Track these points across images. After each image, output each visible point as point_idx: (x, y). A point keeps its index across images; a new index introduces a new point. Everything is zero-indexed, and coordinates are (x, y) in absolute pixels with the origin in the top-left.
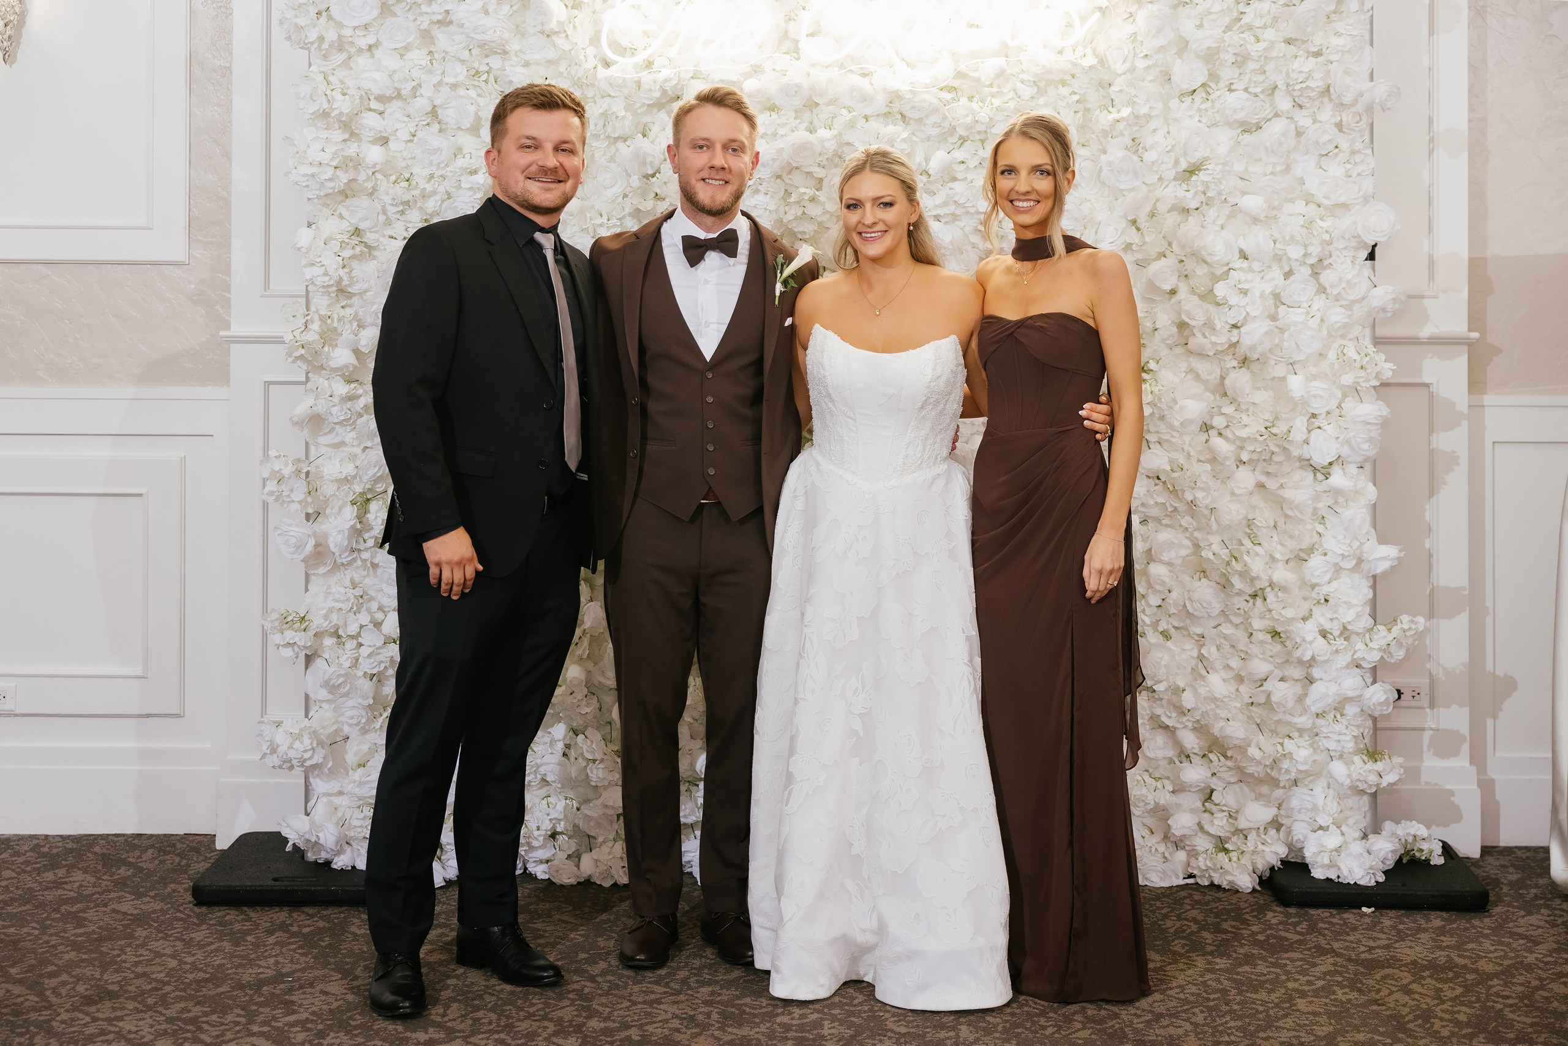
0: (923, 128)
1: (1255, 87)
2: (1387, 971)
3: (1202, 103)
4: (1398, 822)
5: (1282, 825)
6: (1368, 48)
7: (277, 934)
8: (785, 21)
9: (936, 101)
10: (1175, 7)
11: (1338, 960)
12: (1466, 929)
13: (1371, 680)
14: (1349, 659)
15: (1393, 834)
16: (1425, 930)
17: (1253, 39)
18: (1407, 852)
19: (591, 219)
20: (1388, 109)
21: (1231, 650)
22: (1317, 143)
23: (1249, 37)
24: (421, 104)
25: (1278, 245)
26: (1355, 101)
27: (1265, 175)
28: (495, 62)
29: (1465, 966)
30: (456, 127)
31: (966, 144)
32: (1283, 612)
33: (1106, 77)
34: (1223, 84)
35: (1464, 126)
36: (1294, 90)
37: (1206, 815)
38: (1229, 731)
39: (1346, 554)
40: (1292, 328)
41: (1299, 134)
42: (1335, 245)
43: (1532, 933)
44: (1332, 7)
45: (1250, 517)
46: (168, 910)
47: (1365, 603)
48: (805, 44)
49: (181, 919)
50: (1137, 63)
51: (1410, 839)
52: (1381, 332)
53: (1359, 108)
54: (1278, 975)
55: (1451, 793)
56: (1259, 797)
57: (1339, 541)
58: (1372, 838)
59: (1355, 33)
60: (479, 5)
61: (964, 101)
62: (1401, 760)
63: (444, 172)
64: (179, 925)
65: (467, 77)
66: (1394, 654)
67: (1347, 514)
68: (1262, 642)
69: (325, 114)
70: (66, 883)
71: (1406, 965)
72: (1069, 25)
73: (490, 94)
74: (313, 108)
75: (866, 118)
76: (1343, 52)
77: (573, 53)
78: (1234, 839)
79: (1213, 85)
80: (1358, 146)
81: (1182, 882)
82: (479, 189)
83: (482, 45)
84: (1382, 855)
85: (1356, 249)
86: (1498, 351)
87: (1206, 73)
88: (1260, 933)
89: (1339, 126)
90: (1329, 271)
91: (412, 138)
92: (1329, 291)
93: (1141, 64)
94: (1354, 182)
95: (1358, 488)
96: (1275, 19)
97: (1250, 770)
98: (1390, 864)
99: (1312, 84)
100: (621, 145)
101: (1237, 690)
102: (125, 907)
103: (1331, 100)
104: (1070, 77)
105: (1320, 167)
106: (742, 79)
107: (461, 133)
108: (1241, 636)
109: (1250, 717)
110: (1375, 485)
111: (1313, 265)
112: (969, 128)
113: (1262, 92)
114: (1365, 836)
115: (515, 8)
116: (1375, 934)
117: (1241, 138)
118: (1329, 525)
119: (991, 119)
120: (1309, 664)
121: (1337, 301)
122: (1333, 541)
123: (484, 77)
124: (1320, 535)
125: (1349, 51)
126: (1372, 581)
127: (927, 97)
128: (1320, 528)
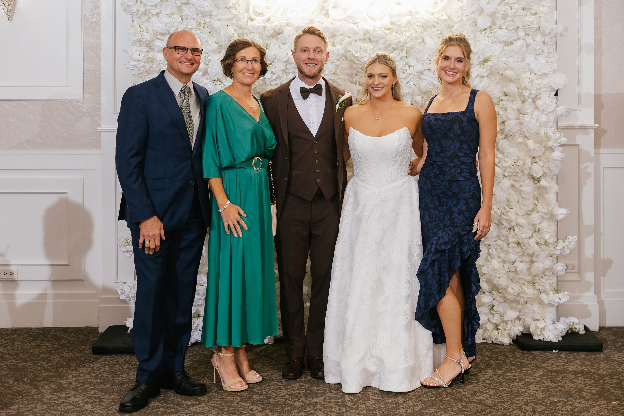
0: (378, 44)
1: (510, 27)
2: (564, 374)
3: (489, 34)
4: (566, 317)
5: (521, 319)
6: (555, 12)
7: (127, 365)
8: (323, 2)
9: (383, 34)
11: (545, 370)
12: (594, 358)
13: (556, 261)
14: (548, 254)
15: (564, 322)
16: (578, 359)
17: (509, 8)
18: (571, 329)
20: (563, 36)
21: (501, 250)
22: (535, 49)
23: (508, 7)
25: (519, 90)
26: (550, 33)
27: (514, 62)
28: (207, 19)
29: (594, 372)
31: (395, 51)
32: (522, 235)
33: (451, 24)
34: (497, 26)
35: (592, 42)
36: (526, 28)
37: (491, 316)
38: (500, 282)
39: (546, 212)
40: (525, 123)
41: (528, 46)
42: (542, 90)
43: (620, 359)
45: (508, 198)
46: (83, 356)
47: (554, 232)
48: (331, 11)
49: (88, 360)
50: (463, 18)
51: (571, 324)
52: (560, 124)
53: (552, 35)
54: (521, 376)
55: (587, 306)
56: (512, 308)
57: (544, 207)
58: (556, 323)
59: (550, 5)
61: (394, 34)
62: (568, 293)
64: (88, 361)
65: (196, 25)
66: (566, 252)
67: (547, 196)
68: (513, 247)
69: (140, 41)
70: (41, 346)
71: (571, 372)
73: (206, 33)
74: (135, 38)
75: (356, 41)
76: (545, 13)
77: (238, 15)
78: (502, 324)
79: (493, 27)
80: (551, 50)
81: (482, 341)
83: (202, 13)
84: (561, 330)
85: (551, 91)
86: (606, 132)
87: (491, 22)
88: (513, 360)
89: (544, 43)
90: (539, 100)
92: (539, 108)
93: (465, 18)
94: (550, 65)
95: (551, 186)
97: (509, 297)
98: (564, 334)
99: (533, 26)
101: (503, 266)
102: (65, 355)
103: (540, 32)
104: (437, 24)
105: (536, 59)
108: (505, 245)
109: (508, 277)
110: (557, 185)
111: (533, 98)
112: (396, 44)
113: (513, 29)
114: (554, 323)
116: (558, 361)
117: (504, 47)
118: (540, 201)
119: (405, 41)
120: (532, 255)
121: (543, 112)
122: (541, 207)
123: (203, 25)
124: (536, 205)
125: (548, 13)
126: (556, 223)
127: (380, 32)
128: (536, 202)
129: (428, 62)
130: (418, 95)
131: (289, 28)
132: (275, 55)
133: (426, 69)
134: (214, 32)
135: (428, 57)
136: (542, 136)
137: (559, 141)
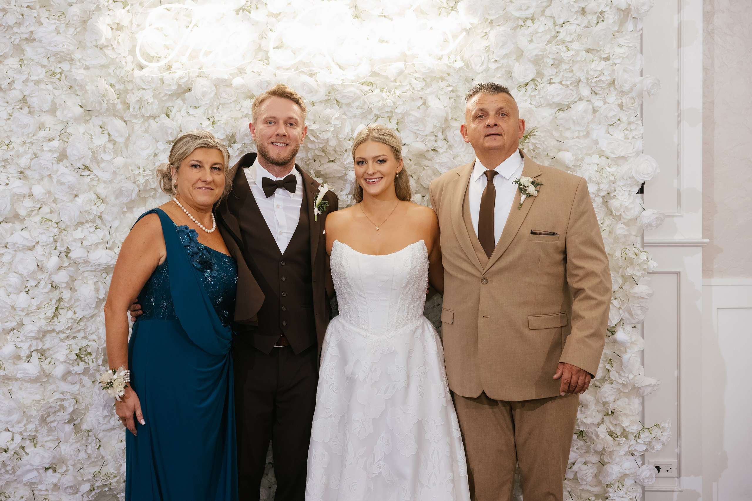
0: (350, 109)
1: (567, 80)
3: (532, 92)
6: (639, 56)
8: (259, 39)
9: (359, 92)
10: (515, 29)
13: (641, 462)
14: (627, 450)
17: (565, 49)
19: (132, 171)
20: (653, 94)
22: (606, 117)
23: (563, 48)
24: (15, 94)
26: (631, 90)
27: (573, 138)
28: (65, 66)
30: (39, 110)
31: (379, 119)
32: (585, 421)
33: (470, 75)
36: (591, 82)
39: (625, 383)
41: (595, 111)
42: (618, 184)
44: (616, 28)
47: (638, 414)
48: (272, 54)
50: (490, 66)
52: (647, 239)
53: (634, 94)
57: (620, 375)
59: (631, 45)
60: (53, 27)
61: (377, 91)
63: (32, 140)
65: (45, 76)
66: (655, 447)
67: (626, 356)
72: (446, 41)
73: (62, 88)
76: (623, 57)
77: (117, 60)
79: (539, 80)
80: (633, 119)
82: (56, 151)
83: (56, 54)
85: (632, 186)
86: (721, 250)
87: (535, 71)
89: (621, 106)
90: (614, 200)
91: (10, 117)
92: (614, 214)
93: (493, 66)
94: (630, 143)
95: (633, 340)
96: (580, 36)
99: (603, 78)
100: (152, 122)
103: (615, 89)
104: (447, 75)
105: (609, 133)
106: (231, 77)
107: (44, 114)
110: (643, 338)
111: (604, 196)
112: (380, 109)
113: (571, 84)
115: (78, 30)
117: (557, 114)
118: (614, 366)
119: (394, 103)
120: (602, 453)
121: (620, 220)
122: (617, 374)
123: (58, 76)
124: (608, 371)
125: (626, 57)
126: (641, 401)
127: (352, 89)
128: (608, 367)
129: (433, 138)
130: (417, 192)
131: (202, 81)
132: (180, 127)
133: (430, 149)
134: (77, 88)
135: (431, 130)
136: (618, 259)
137: (645, 267)
